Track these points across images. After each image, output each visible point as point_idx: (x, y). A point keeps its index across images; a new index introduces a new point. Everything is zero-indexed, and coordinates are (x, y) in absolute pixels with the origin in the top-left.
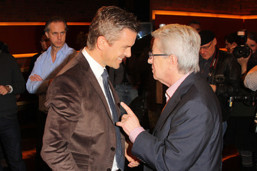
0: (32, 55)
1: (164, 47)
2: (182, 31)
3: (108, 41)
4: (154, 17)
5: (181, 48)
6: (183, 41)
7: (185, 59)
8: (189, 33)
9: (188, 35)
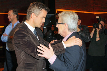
0: (3, 27)
1: (62, 20)
2: (70, 13)
3: (36, 15)
4: (56, 12)
5: (69, 21)
6: (70, 18)
7: (71, 25)
8: (73, 14)
9: (72, 15)
